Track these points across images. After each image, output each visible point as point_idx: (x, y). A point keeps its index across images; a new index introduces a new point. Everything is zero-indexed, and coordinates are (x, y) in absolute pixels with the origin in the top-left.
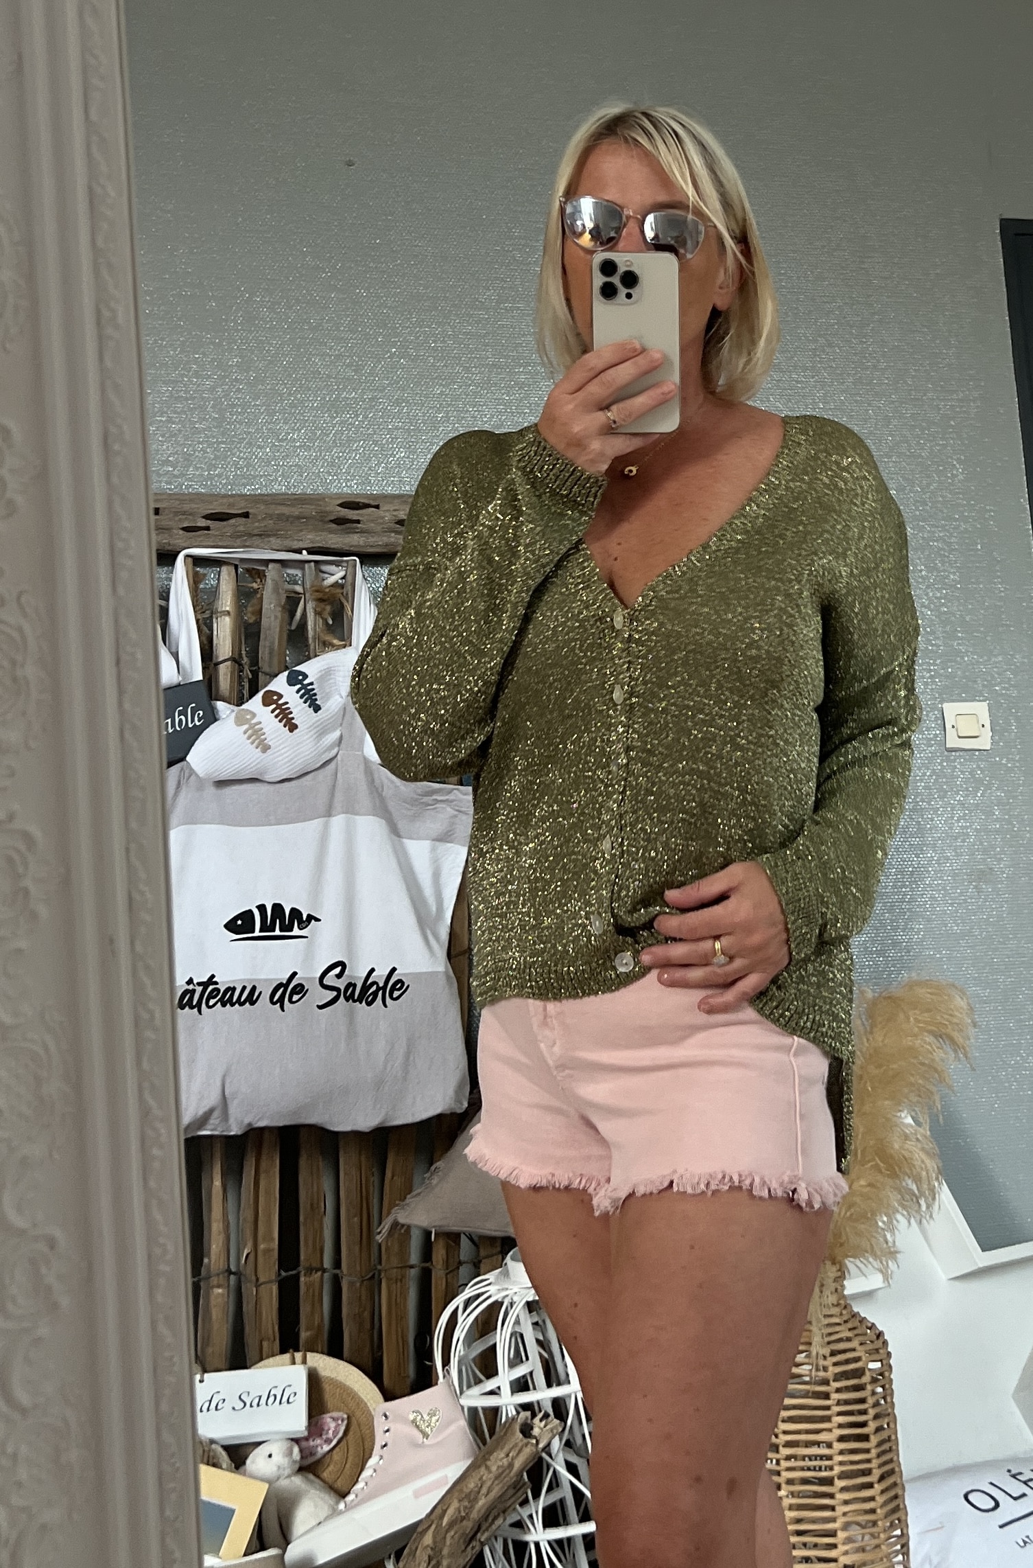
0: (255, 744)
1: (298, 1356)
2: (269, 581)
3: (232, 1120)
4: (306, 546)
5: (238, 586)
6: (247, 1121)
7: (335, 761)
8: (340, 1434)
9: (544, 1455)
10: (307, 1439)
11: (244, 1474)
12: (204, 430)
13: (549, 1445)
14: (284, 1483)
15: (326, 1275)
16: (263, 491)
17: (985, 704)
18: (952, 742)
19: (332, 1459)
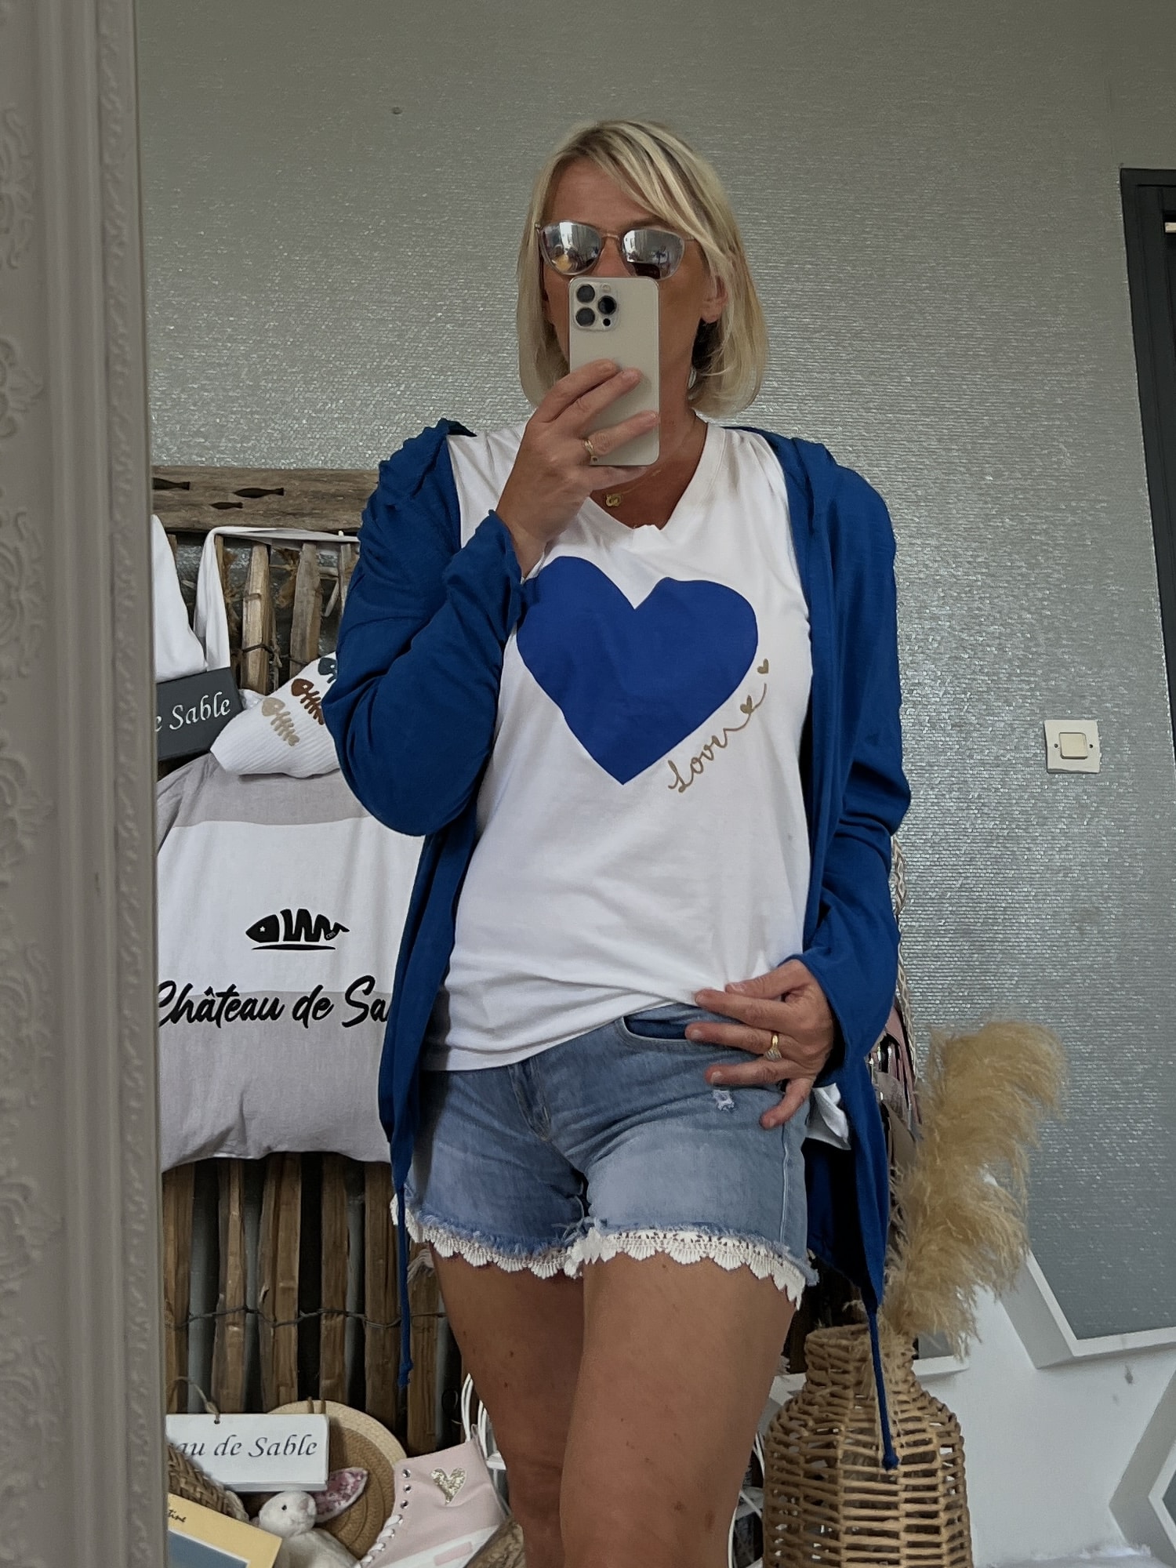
0: (283, 736)
1: (317, 1404)
2: (303, 564)
3: (250, 1143)
4: (341, 527)
5: (270, 568)
6: (265, 1145)
8: (360, 1490)
11: (257, 1525)
12: (238, 398)
14: (297, 1540)
15: (348, 1319)
16: (299, 466)
18: (1055, 762)
19: (349, 1517)
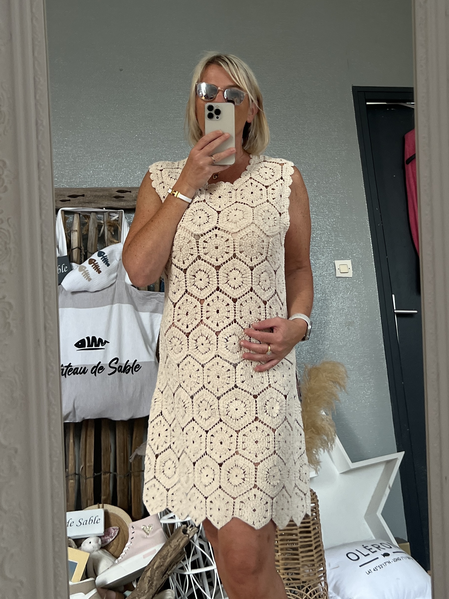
0: (86, 278)
1: (101, 505)
2: (91, 219)
3: (77, 417)
4: (104, 206)
5: (80, 221)
6: (82, 417)
7: (115, 284)
8: (116, 534)
9: (191, 541)
10: (104, 536)
11: (81, 550)
12: (69, 165)
13: (193, 537)
14: (95, 553)
15: (111, 475)
16: (90, 187)
17: (350, 261)
18: (338, 274)
19: (113, 544)
